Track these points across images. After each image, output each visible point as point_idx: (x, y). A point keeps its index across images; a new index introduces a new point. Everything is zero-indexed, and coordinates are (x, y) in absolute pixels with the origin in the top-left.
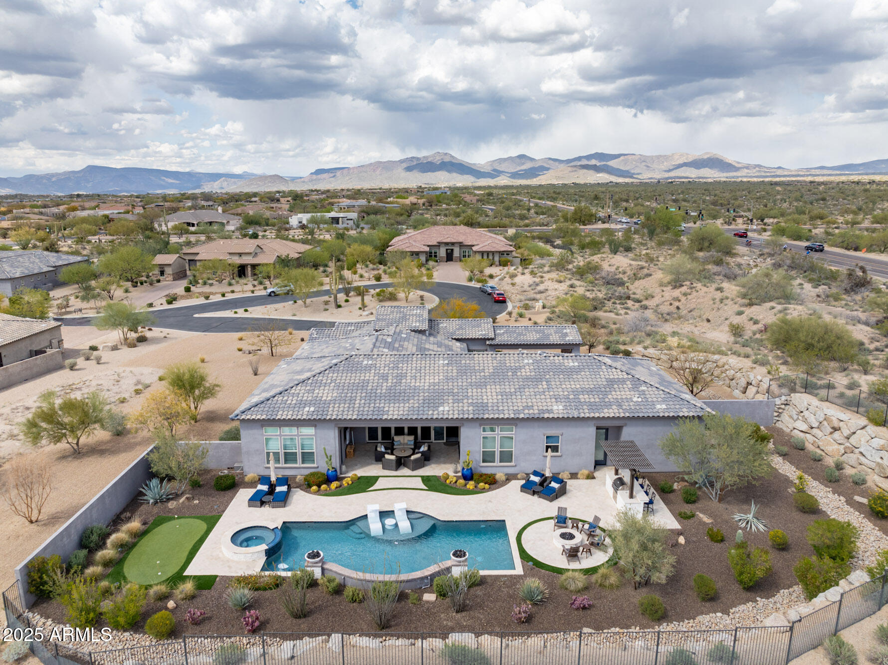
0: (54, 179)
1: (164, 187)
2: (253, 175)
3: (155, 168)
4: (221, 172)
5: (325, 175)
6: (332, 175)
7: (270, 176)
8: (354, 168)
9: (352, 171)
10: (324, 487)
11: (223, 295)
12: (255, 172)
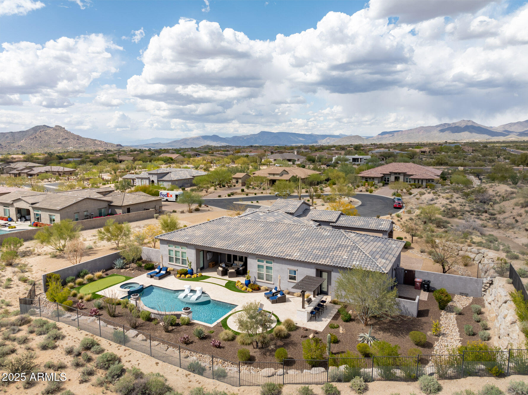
0: (245, 138)
1: (297, 143)
2: (345, 135)
3: (293, 132)
4: (327, 134)
5: (387, 135)
6: (391, 135)
7: (354, 136)
8: (405, 131)
9: (404, 133)
10: (183, 275)
11: (255, 194)
12: (346, 134)
